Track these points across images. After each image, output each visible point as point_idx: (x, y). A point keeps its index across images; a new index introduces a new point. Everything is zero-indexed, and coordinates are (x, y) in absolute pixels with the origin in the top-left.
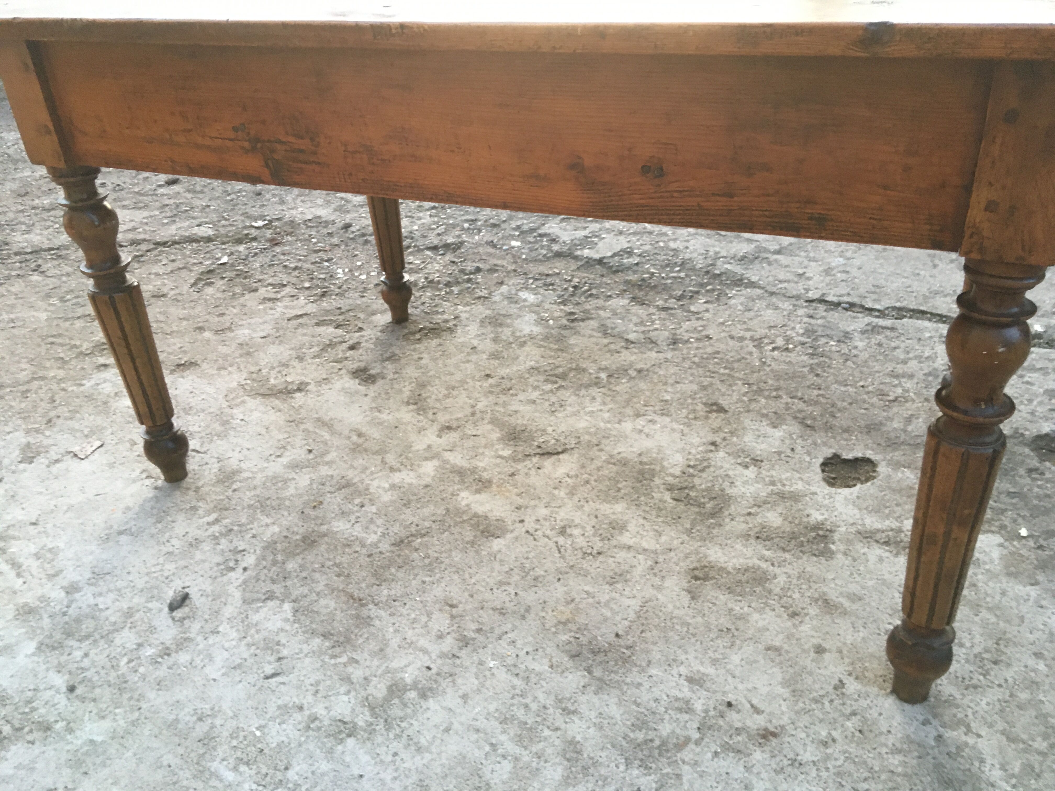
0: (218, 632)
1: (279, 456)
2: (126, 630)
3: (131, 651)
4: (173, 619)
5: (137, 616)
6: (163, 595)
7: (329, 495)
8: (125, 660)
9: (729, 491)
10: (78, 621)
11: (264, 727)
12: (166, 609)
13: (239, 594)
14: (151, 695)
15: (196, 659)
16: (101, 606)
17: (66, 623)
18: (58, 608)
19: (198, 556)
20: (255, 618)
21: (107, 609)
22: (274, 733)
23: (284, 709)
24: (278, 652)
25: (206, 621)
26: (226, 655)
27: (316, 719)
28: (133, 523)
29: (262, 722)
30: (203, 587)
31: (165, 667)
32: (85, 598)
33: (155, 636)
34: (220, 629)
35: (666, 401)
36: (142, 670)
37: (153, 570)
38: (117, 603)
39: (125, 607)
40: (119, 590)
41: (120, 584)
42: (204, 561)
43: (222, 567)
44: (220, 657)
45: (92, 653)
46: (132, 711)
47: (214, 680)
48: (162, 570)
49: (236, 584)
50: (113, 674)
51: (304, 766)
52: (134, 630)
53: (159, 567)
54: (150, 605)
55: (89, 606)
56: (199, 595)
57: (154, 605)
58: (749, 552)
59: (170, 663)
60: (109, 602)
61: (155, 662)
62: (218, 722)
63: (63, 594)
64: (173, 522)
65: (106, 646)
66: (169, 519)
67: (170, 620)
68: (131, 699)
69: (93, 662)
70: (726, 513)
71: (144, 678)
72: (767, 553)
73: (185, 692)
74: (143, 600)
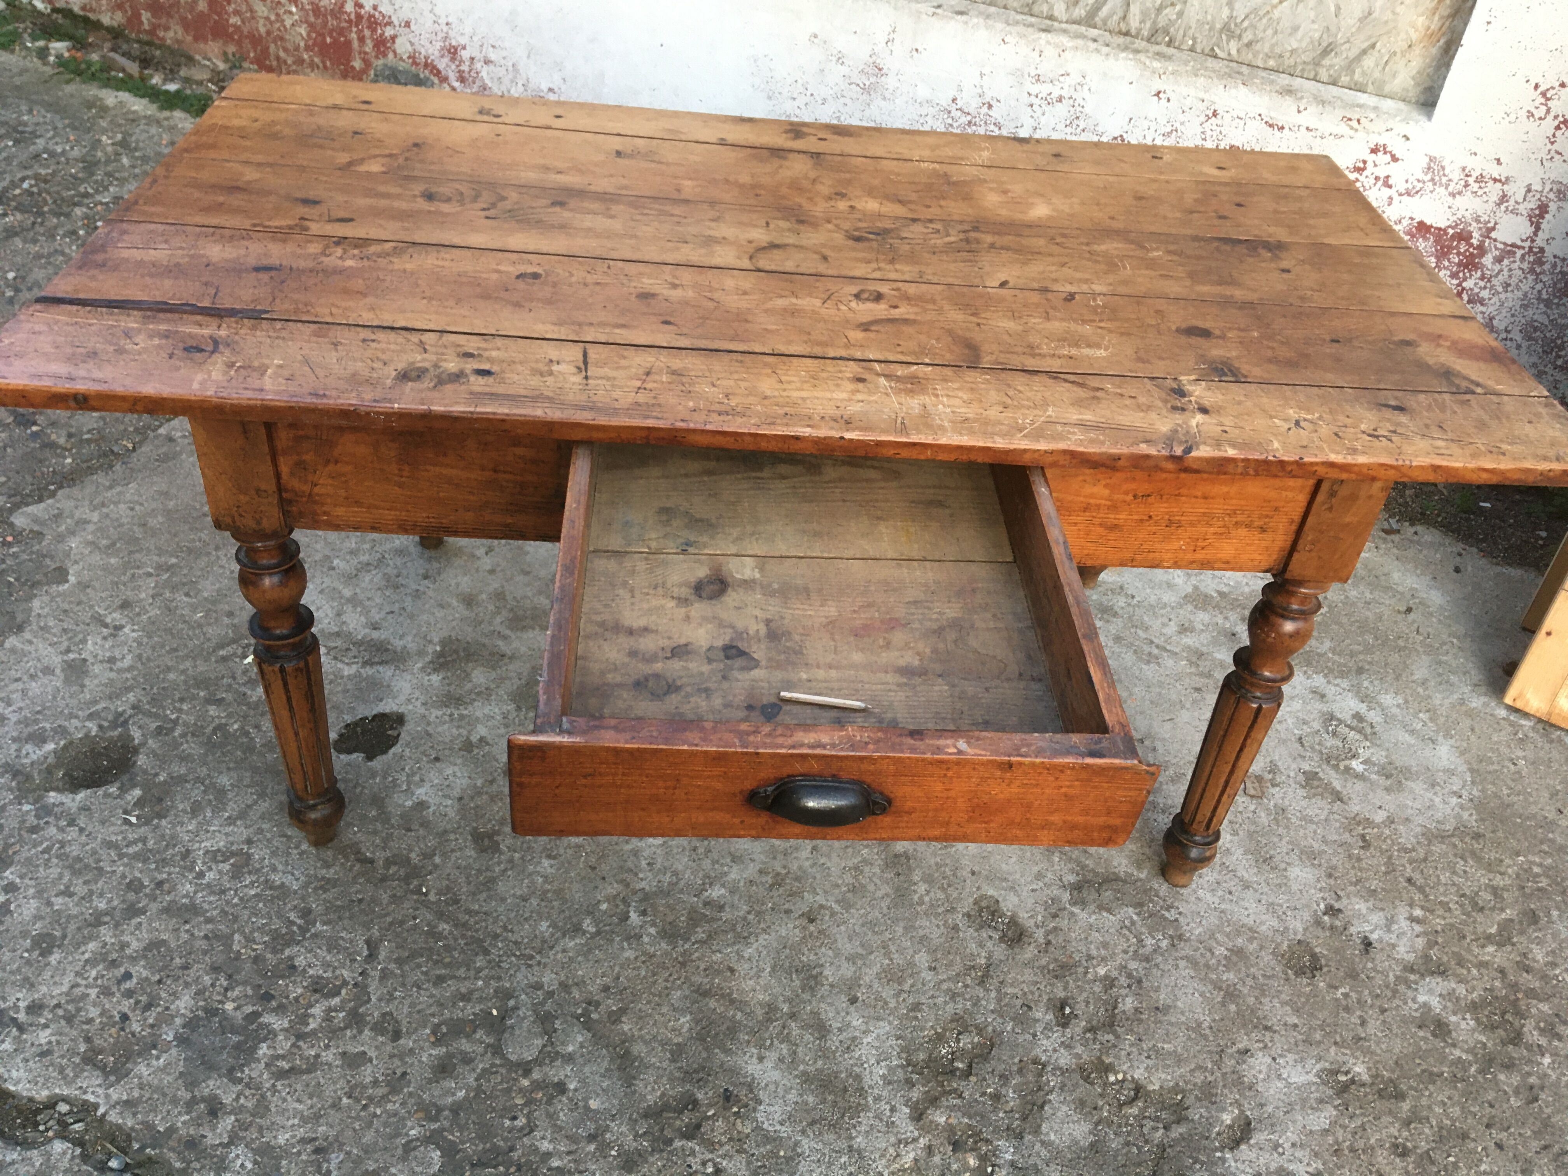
9: (512, 707)
35: (549, 857)
58: (516, 644)
70: (523, 682)
72: (500, 643)
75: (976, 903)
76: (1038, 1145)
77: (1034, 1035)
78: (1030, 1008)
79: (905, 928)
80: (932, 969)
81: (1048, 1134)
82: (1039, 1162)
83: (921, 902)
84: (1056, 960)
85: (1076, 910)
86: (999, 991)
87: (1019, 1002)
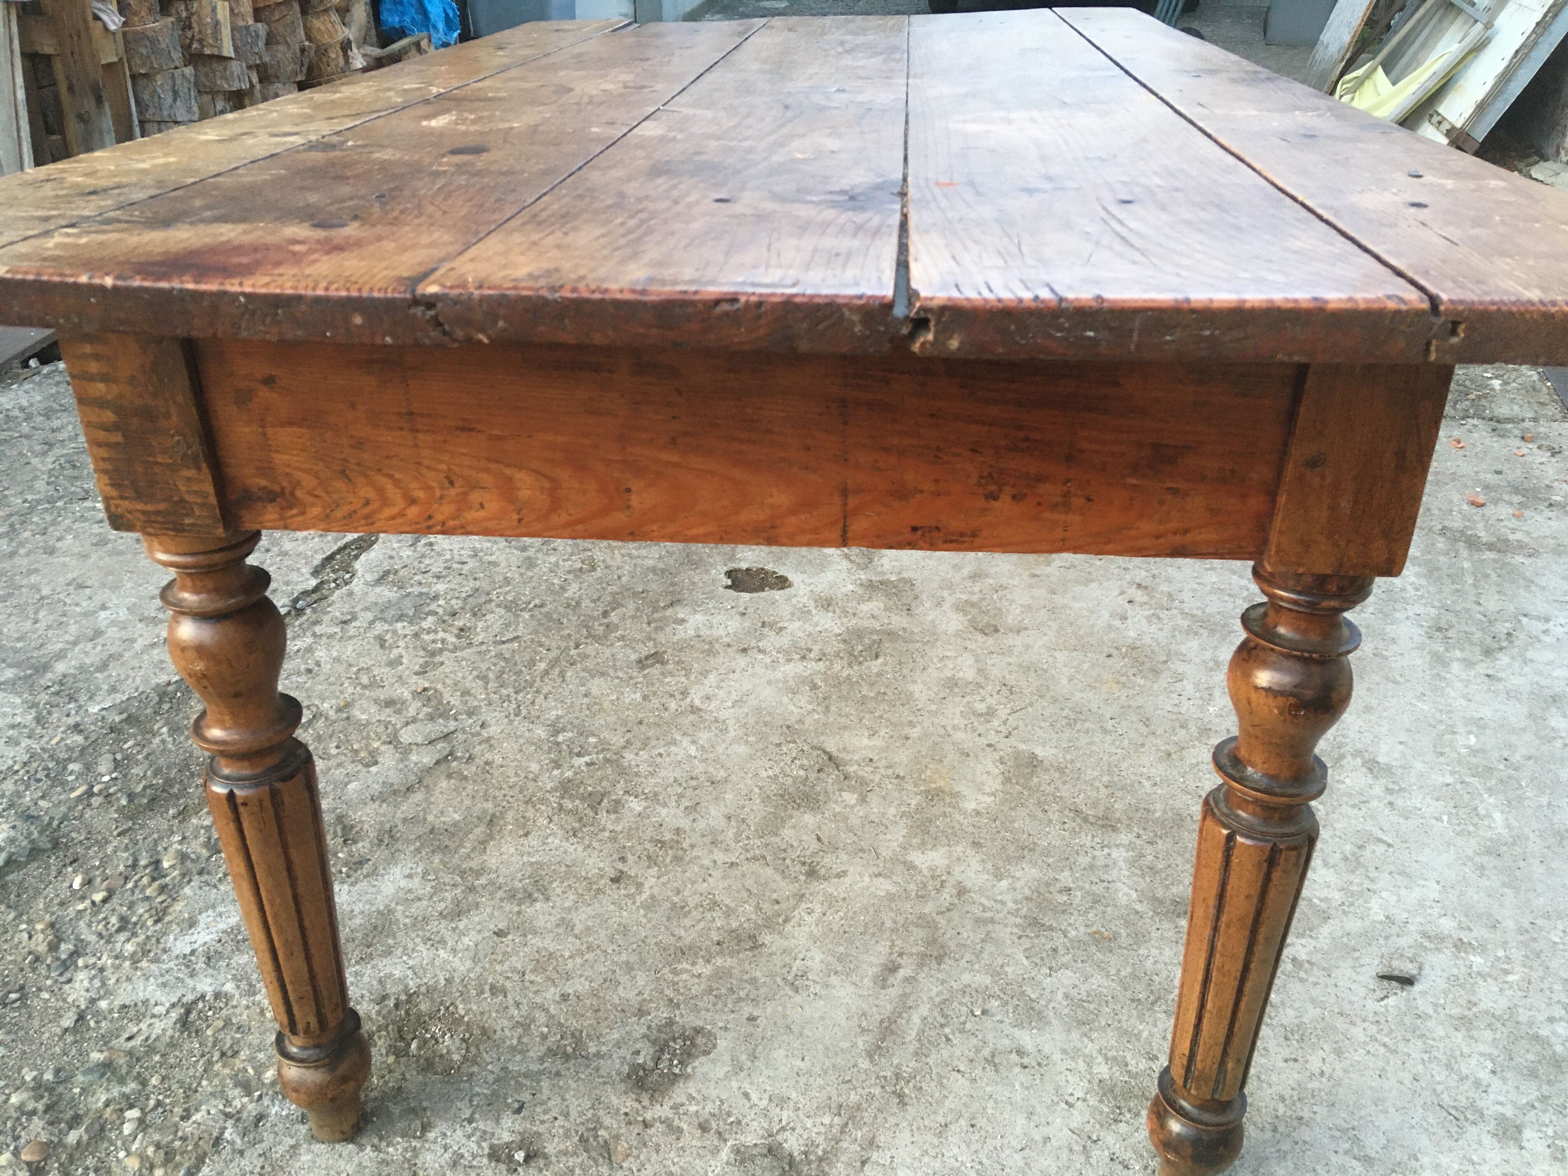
0: (1387, 917)
1: (1020, 1053)
2: (1482, 1006)
3: (1496, 979)
4: (1420, 968)
5: (1456, 1011)
6: (1402, 1006)
7: (1070, 935)
8: (1510, 978)
10: (1533, 1074)
11: (1437, 819)
12: (1417, 988)
13: (1322, 930)
14: (1510, 924)
15: (1436, 915)
16: (1490, 1065)
17: (1549, 1082)
18: (1546, 1118)
19: (1312, 1013)
20: (1337, 897)
21: (1482, 1054)
22: (1431, 809)
23: (1406, 814)
24: (1353, 854)
25: (1387, 938)
26: (1403, 892)
27: (1387, 789)
28: (1334, 1158)
29: (1433, 821)
30: (1349, 972)
31: (1475, 934)
32: (1501, 1099)
33: (1455, 971)
34: (1382, 918)
36: (1501, 953)
37: (1382, 1050)
38: (1466, 1050)
39: (1459, 1035)
40: (1448, 1066)
41: (1440, 1075)
42: (1313, 1000)
43: (1302, 974)
44: (1412, 896)
45: (1541, 1017)
46: (1541, 929)
47: (1438, 882)
48: (1374, 1039)
49: (1312, 942)
50: (1534, 975)
51: (1434, 777)
52: (1474, 999)
53: (1373, 1047)
54: (1430, 1011)
55: (1504, 1080)
56: (1364, 969)
57: (1424, 1005)
59: (1466, 933)
60: (1474, 1061)
61: (1481, 948)
62: (1470, 853)
63: (1528, 1133)
64: (1282, 1099)
65: (1521, 1010)
66: (1281, 1109)
67: (1424, 972)
68: (1534, 940)
69: (1549, 1005)
71: (1504, 945)
73: (1476, 898)
74: (1431, 1024)
75: (698, 1031)
76: (292, 1142)
77: (470, 1121)
78: (518, 1111)
79: (627, 963)
80: (565, 997)
81: (309, 1151)
82: (265, 1145)
83: (675, 972)
84: (617, 1137)
85: (725, 1154)
86: (542, 1072)
87: (526, 1096)
